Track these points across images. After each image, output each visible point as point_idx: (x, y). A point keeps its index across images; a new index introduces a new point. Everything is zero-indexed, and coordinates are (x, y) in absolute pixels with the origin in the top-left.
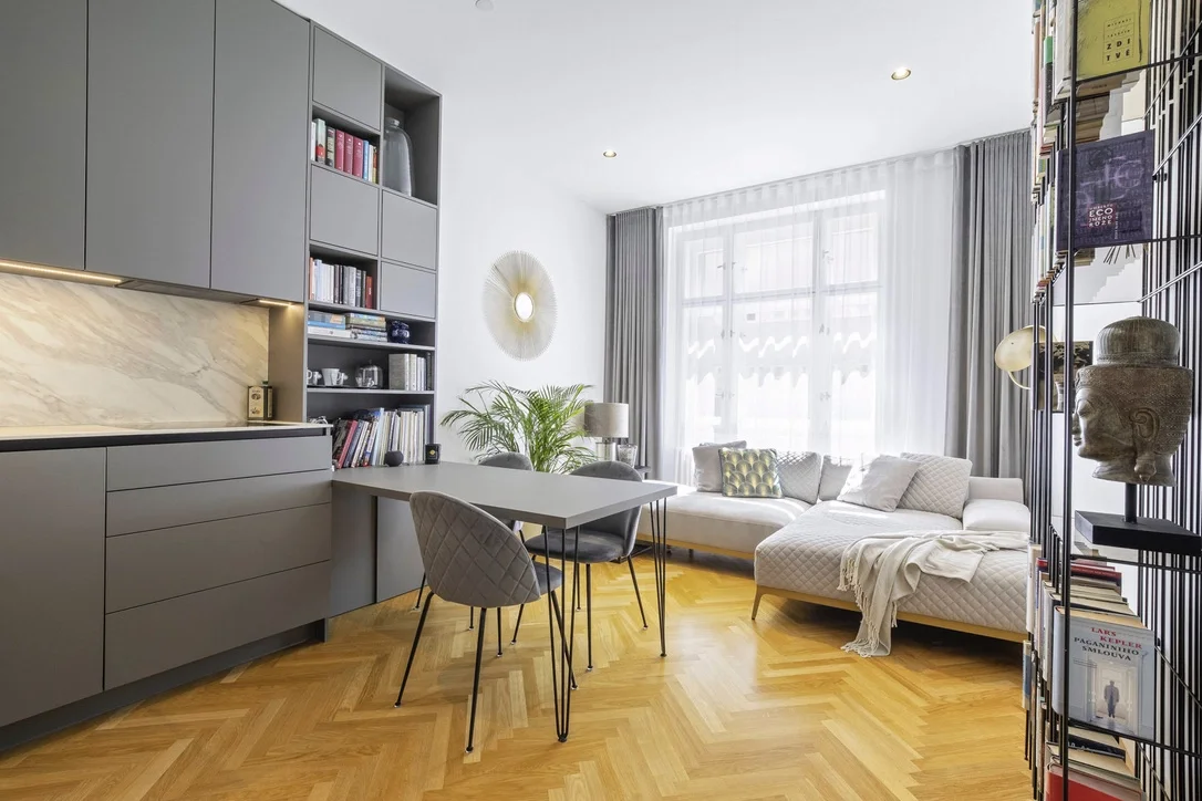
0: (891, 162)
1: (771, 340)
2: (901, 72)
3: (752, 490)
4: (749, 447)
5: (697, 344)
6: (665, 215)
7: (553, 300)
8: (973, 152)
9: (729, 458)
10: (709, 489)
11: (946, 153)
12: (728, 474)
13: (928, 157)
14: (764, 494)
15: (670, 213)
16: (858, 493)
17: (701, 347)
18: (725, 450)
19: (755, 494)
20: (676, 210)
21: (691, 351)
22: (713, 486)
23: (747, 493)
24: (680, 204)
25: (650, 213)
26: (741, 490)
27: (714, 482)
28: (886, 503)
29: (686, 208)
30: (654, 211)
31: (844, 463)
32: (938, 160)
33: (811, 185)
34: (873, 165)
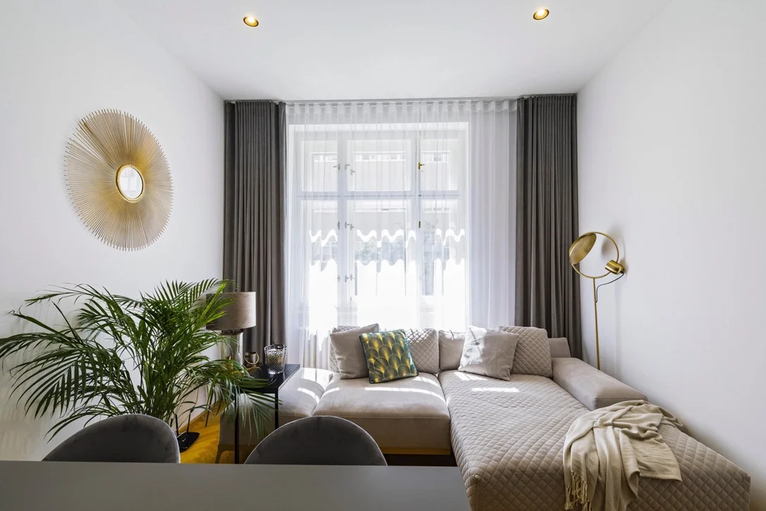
0: (474, 101)
1: (385, 233)
2: (541, 13)
3: (395, 373)
4: (382, 329)
5: (319, 233)
6: (287, 112)
7: (168, 179)
8: (530, 103)
9: (371, 344)
10: (353, 376)
11: (511, 102)
12: (372, 360)
13: (499, 102)
14: (405, 375)
15: (292, 111)
16: (480, 365)
17: (324, 237)
18: (365, 336)
19: (398, 376)
20: (297, 109)
21: (314, 239)
22: (357, 373)
23: (391, 377)
24: (303, 104)
25: (273, 108)
26: (386, 375)
27: (357, 368)
28: (505, 373)
29: (307, 108)
30: (277, 106)
31: (456, 337)
32: (506, 106)
33: (416, 108)
34: (462, 101)
